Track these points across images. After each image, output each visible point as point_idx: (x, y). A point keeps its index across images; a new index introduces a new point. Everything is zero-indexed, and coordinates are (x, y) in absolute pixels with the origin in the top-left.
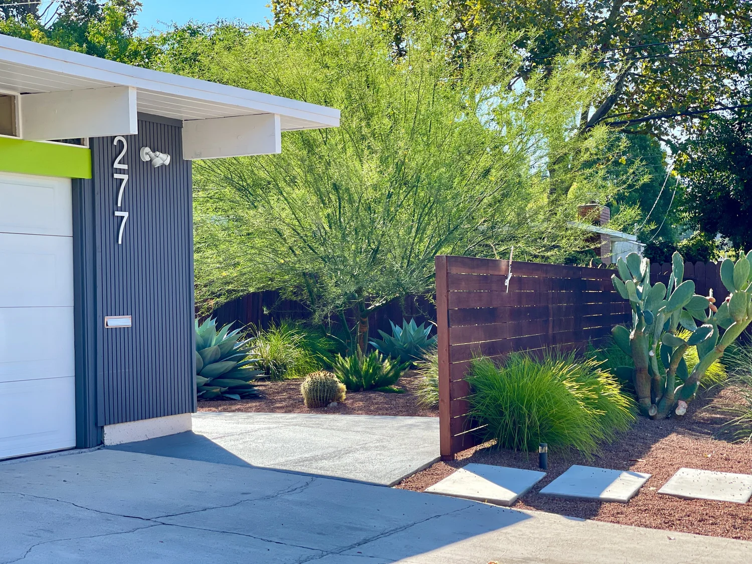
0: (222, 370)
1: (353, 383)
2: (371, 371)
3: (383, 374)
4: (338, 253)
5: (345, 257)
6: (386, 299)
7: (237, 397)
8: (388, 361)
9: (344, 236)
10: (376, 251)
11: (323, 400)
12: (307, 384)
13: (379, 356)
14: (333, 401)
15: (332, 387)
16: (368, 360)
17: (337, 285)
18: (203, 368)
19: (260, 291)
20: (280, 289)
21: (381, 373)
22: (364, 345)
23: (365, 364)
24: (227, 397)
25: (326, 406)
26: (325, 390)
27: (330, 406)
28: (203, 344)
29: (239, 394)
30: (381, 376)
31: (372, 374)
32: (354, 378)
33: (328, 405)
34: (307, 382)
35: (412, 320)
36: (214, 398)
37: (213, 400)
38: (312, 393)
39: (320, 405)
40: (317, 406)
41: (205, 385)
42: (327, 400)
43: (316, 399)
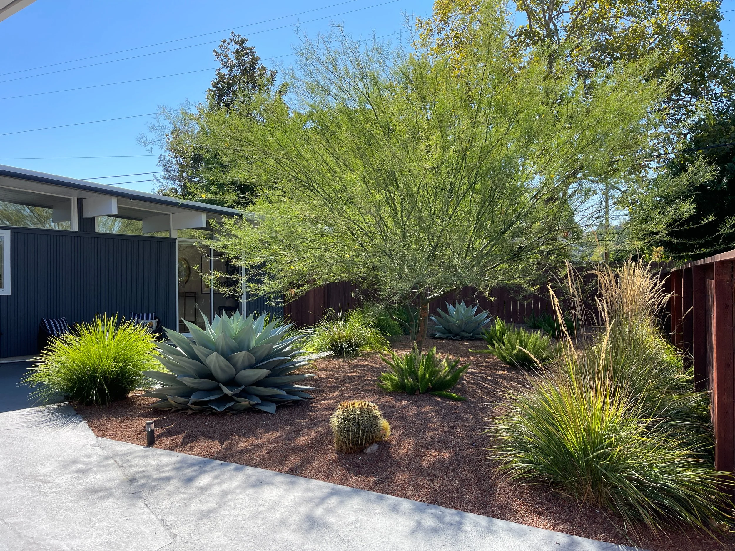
0: (255, 378)
1: (409, 386)
2: (427, 376)
3: (441, 377)
6: (443, 291)
7: (271, 409)
8: (446, 360)
10: (435, 248)
11: (357, 444)
14: (371, 444)
15: (370, 427)
16: (425, 361)
18: (236, 374)
21: (439, 376)
22: (425, 328)
23: (421, 366)
24: (260, 410)
25: (362, 451)
26: (359, 430)
27: (367, 452)
28: (237, 346)
29: (276, 402)
30: (439, 379)
31: (428, 380)
32: (409, 382)
33: (365, 451)
34: (337, 417)
35: (463, 302)
36: (245, 410)
37: (243, 413)
38: (342, 433)
39: (353, 450)
40: (350, 451)
41: (235, 395)
42: (363, 444)
43: (347, 442)
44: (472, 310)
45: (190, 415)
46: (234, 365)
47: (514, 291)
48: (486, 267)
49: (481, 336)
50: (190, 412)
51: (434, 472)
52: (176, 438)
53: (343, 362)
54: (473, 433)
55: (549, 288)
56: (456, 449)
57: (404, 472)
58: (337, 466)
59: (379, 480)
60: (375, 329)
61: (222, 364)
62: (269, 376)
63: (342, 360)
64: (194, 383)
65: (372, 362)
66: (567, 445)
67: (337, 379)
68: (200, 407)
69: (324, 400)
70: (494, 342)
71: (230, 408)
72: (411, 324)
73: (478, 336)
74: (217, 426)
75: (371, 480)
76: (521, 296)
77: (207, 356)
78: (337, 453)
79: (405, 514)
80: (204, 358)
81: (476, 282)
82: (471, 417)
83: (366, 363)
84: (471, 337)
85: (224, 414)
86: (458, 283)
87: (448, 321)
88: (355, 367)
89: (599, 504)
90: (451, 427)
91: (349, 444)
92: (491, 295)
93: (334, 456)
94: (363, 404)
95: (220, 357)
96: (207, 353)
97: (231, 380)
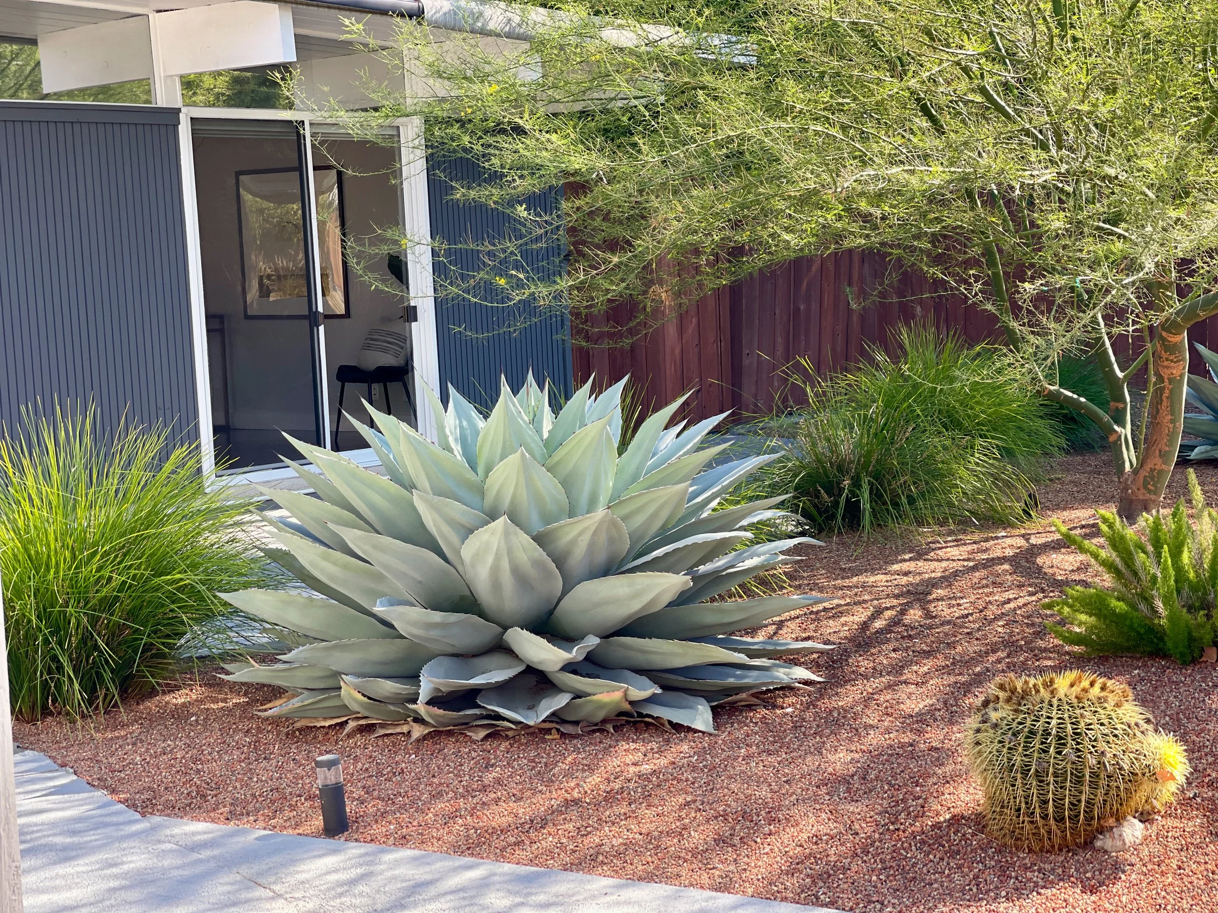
7: (697, 715)
11: (1074, 818)
12: (990, 733)
14: (1121, 818)
15: (1118, 761)
18: (564, 594)
22: (1172, 421)
25: (1088, 844)
26: (1081, 771)
27: (1108, 847)
28: (563, 499)
29: (707, 695)
33: (1098, 844)
36: (604, 721)
37: (601, 731)
38: (1019, 782)
39: (1057, 841)
40: (1046, 843)
41: (570, 668)
42: (1092, 818)
43: (1038, 811)
45: (418, 740)
46: (560, 561)
50: (418, 731)
61: (523, 558)
62: (684, 599)
68: (454, 714)
71: (556, 717)
77: (468, 531)
80: (454, 539)
85: (538, 733)
91: (1045, 817)
94: (1085, 684)
95: (516, 534)
96: (464, 520)
97: (551, 612)
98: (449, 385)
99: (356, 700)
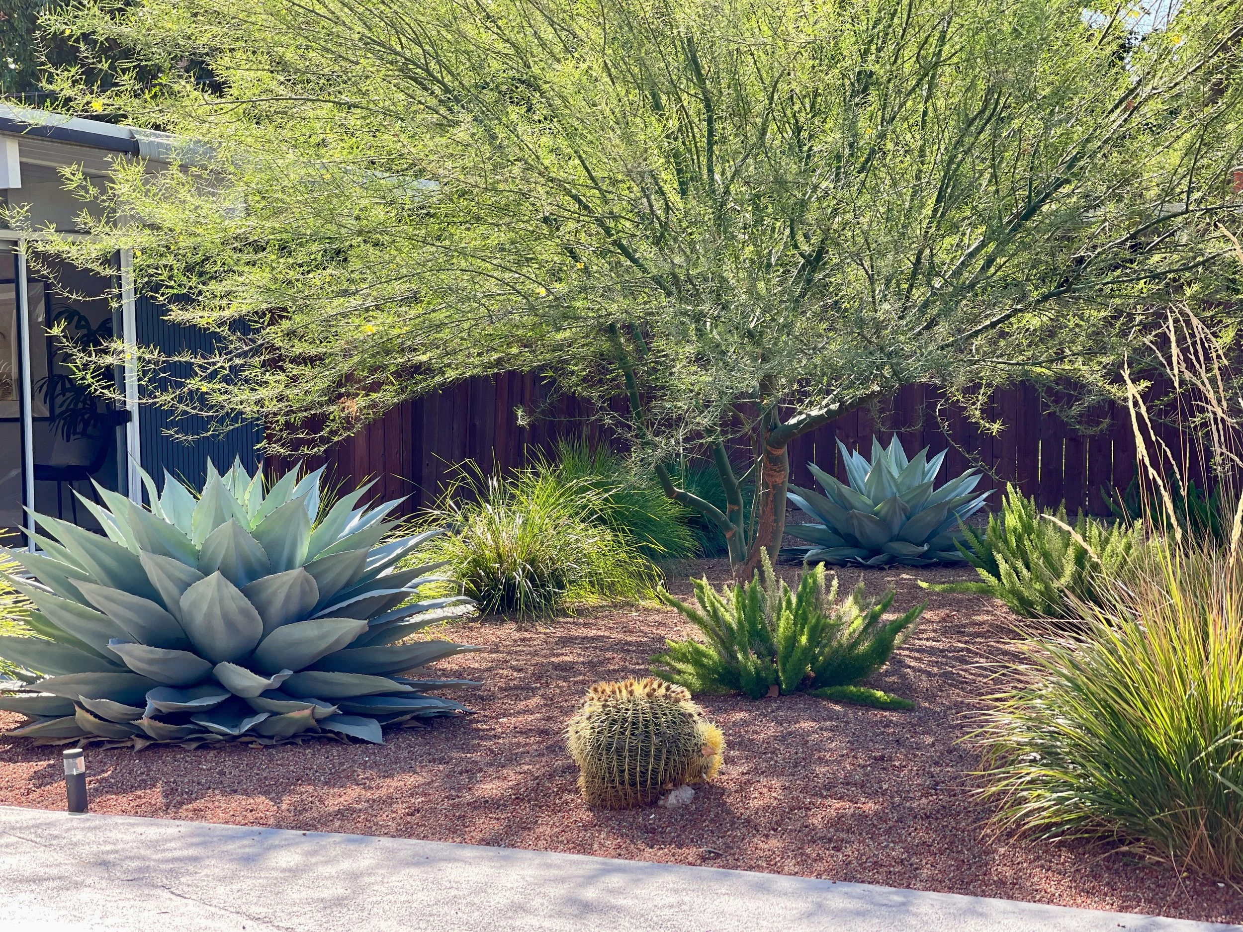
0: (323, 645)
1: (749, 673)
2: (804, 640)
3: (841, 645)
4: (704, 266)
5: (723, 280)
6: (838, 398)
7: (371, 731)
8: (856, 602)
9: (722, 220)
10: (815, 261)
11: (643, 783)
12: (585, 723)
13: (828, 586)
14: (677, 784)
15: (675, 740)
16: (794, 600)
17: (700, 360)
18: (264, 636)
19: (490, 372)
20: (542, 368)
21: (834, 644)
22: (776, 521)
23: (785, 613)
24: (338, 734)
25: (654, 803)
26: (648, 747)
27: (668, 805)
28: (265, 559)
29: (379, 717)
30: (836, 652)
31: (807, 650)
32: (749, 661)
33: (661, 803)
34: (589, 718)
35: (895, 440)
36: (295, 736)
37: (292, 744)
38: (604, 757)
39: (631, 801)
40: (623, 803)
41: (267, 693)
42: (657, 783)
43: (617, 779)
44: (927, 466)
45: (140, 751)
46: (262, 611)
47: (1057, 398)
48: (975, 321)
49: (959, 554)
50: (140, 744)
51: (843, 835)
52: (140, 797)
53: (519, 629)
54: (935, 770)
55: (1126, 377)
56: (892, 797)
57: (767, 836)
58: (599, 832)
59: (710, 852)
60: (614, 530)
61: (232, 607)
62: (360, 641)
63: (514, 626)
64: (151, 662)
65: (611, 629)
66: (1154, 738)
67: (520, 670)
68: (174, 727)
69: (504, 715)
70: (999, 557)
71: (254, 731)
72: (732, 511)
73: (945, 555)
74: (235, 772)
75: (692, 852)
76: (1076, 410)
77: (185, 586)
78: (590, 810)
79: (786, 894)
80: (175, 591)
81: (941, 369)
82: (929, 740)
83: (592, 633)
84: (923, 555)
85: (236, 744)
86: (887, 372)
87: (845, 505)
88: (564, 641)
89: (1226, 872)
90: (875, 758)
91: (622, 783)
92: (990, 414)
93: (586, 816)
94: (655, 685)
95: (227, 586)
96: (183, 577)
97: (253, 651)
98: (165, 471)
99: (88, 721)
